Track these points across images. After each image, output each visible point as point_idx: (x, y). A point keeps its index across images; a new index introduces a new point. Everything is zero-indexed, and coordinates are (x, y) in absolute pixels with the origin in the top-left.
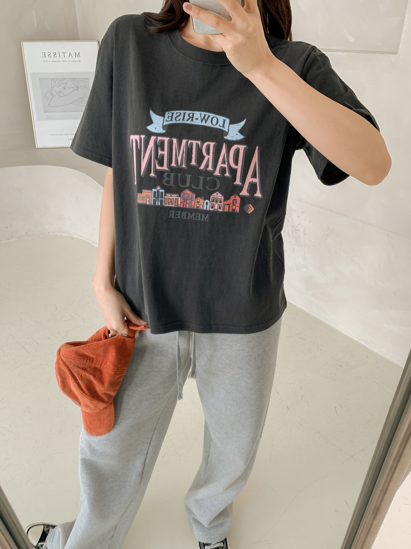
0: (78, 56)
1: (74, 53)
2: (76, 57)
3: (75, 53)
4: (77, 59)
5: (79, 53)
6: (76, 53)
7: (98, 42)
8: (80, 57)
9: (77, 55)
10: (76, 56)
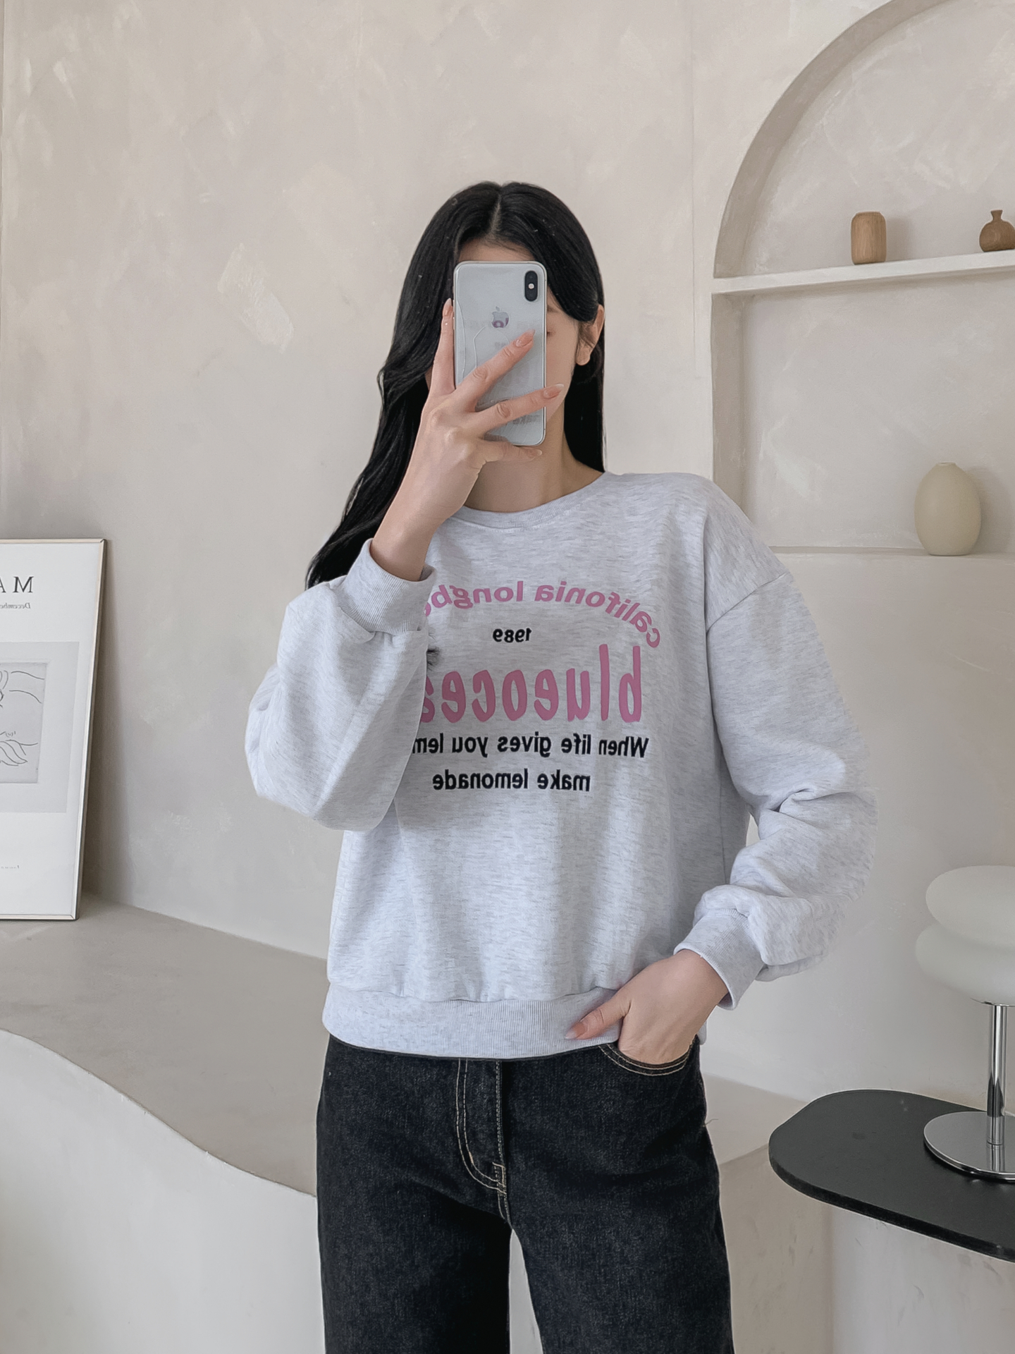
0: (23, 590)
1: (15, 579)
2: (16, 591)
3: (17, 579)
4: (22, 597)
5: (30, 578)
6: (20, 578)
7: (103, 542)
8: (30, 592)
9: (23, 587)
10: (19, 589)
